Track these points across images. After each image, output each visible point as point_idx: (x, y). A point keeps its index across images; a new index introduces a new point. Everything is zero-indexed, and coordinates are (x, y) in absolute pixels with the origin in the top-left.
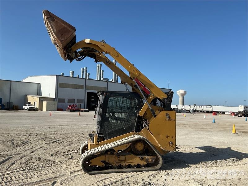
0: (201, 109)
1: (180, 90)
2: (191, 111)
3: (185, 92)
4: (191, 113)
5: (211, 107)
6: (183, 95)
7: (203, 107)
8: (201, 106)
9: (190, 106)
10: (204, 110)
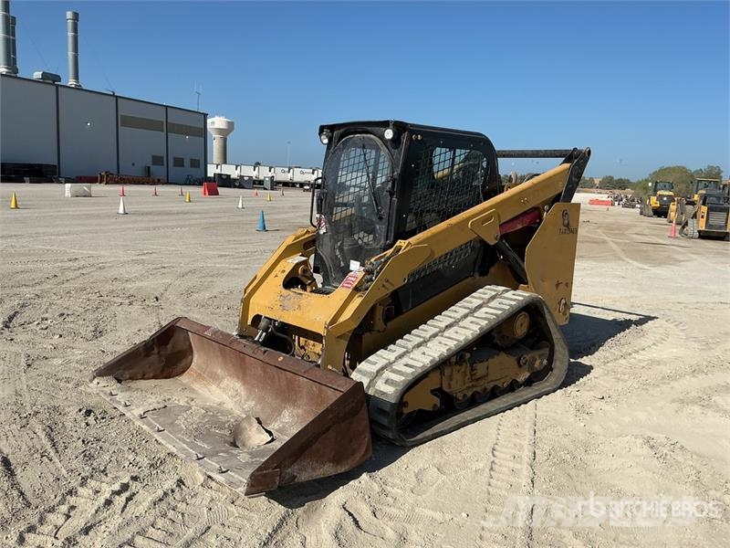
0: (287, 177)
1: (217, 118)
2: (267, 184)
3: (231, 126)
4: (265, 189)
5: (313, 173)
6: (224, 133)
7: (291, 171)
8: (287, 169)
9: (239, 168)
10: (295, 180)
